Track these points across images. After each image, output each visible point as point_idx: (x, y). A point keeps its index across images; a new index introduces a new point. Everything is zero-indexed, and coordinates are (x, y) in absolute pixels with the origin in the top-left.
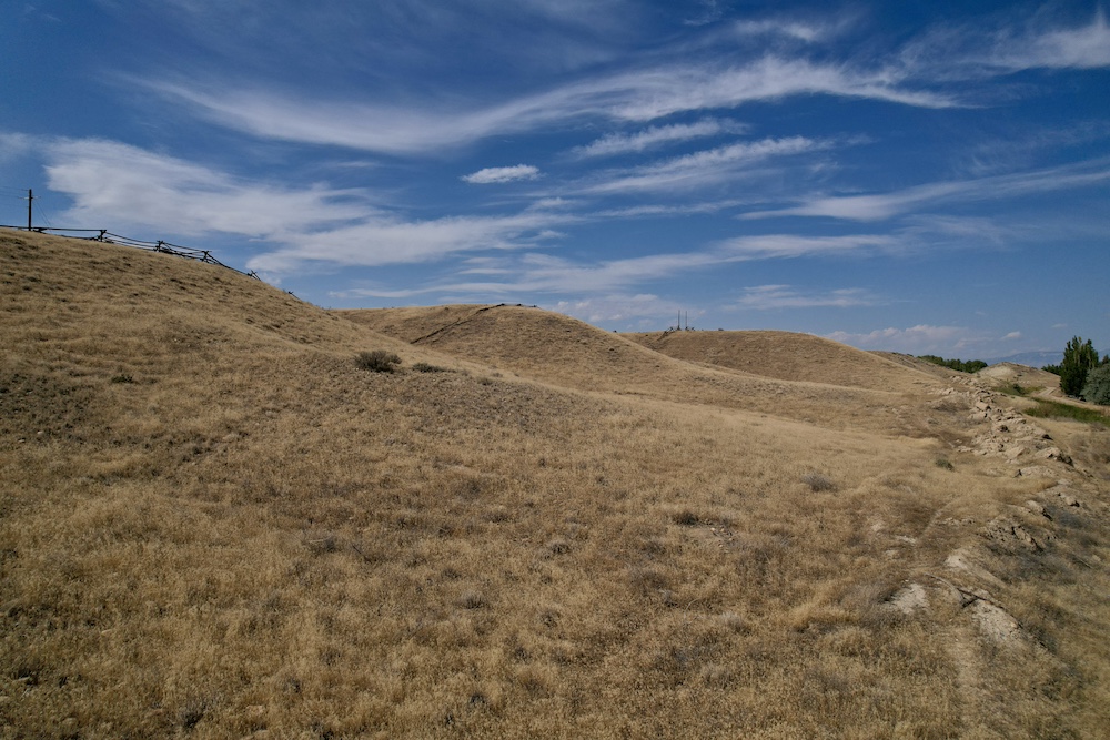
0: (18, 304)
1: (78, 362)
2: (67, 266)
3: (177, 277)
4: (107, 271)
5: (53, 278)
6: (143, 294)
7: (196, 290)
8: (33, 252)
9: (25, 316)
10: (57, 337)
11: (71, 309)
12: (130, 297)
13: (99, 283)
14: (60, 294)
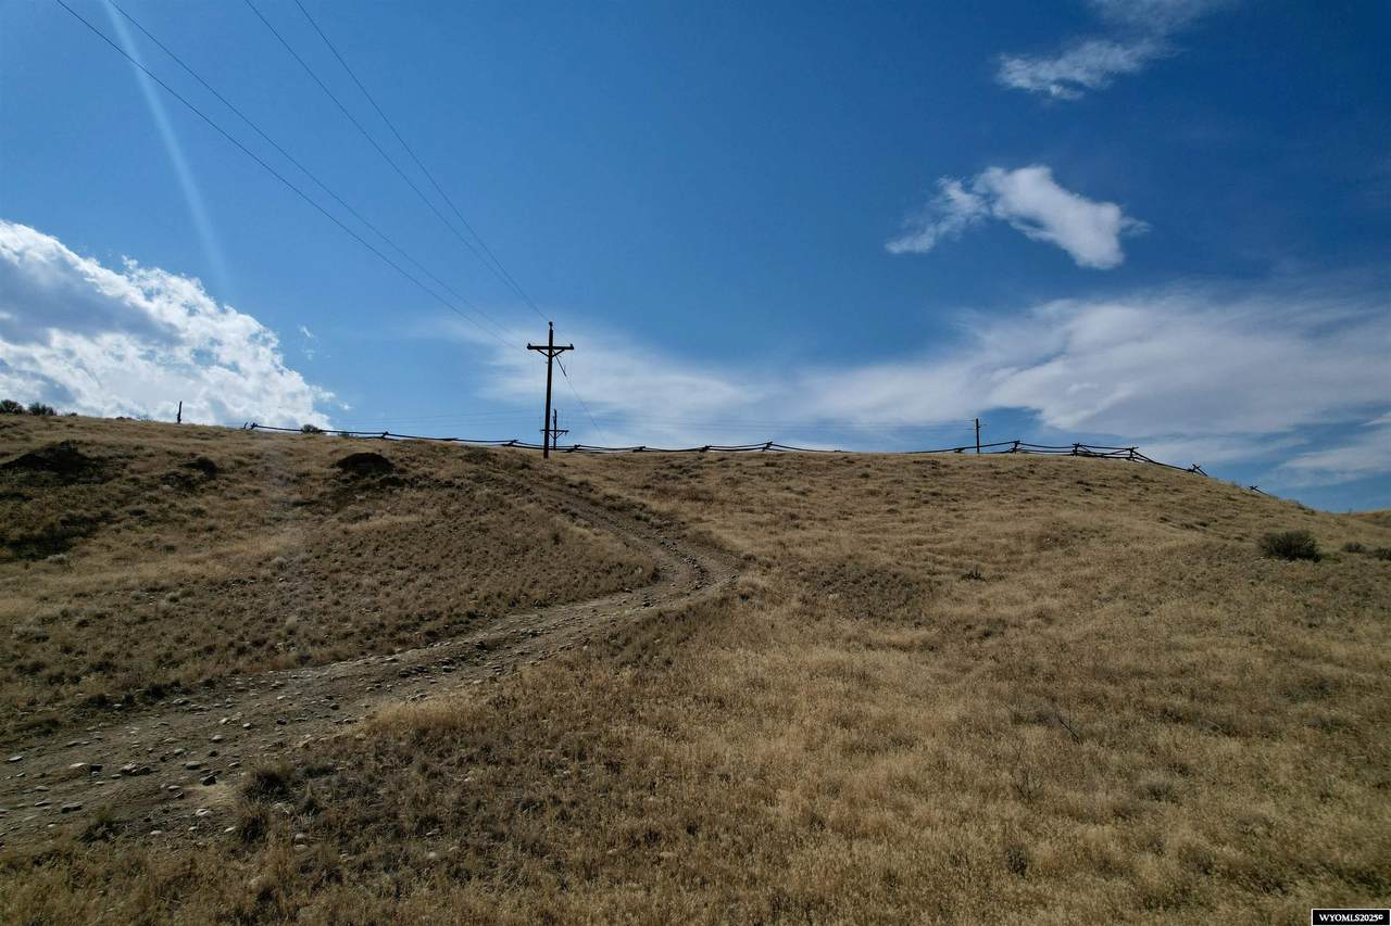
0: (913, 516)
1: (941, 563)
2: (969, 480)
3: (1084, 479)
4: (1007, 480)
5: (952, 491)
6: (1039, 498)
7: (1105, 490)
8: (943, 470)
9: (915, 526)
10: (934, 542)
11: (957, 517)
12: (1022, 502)
13: (995, 492)
14: (954, 505)
